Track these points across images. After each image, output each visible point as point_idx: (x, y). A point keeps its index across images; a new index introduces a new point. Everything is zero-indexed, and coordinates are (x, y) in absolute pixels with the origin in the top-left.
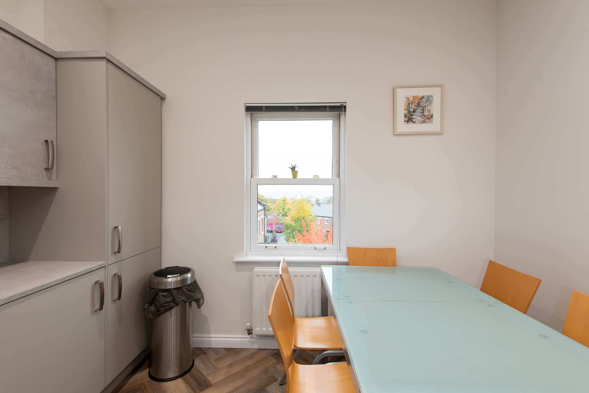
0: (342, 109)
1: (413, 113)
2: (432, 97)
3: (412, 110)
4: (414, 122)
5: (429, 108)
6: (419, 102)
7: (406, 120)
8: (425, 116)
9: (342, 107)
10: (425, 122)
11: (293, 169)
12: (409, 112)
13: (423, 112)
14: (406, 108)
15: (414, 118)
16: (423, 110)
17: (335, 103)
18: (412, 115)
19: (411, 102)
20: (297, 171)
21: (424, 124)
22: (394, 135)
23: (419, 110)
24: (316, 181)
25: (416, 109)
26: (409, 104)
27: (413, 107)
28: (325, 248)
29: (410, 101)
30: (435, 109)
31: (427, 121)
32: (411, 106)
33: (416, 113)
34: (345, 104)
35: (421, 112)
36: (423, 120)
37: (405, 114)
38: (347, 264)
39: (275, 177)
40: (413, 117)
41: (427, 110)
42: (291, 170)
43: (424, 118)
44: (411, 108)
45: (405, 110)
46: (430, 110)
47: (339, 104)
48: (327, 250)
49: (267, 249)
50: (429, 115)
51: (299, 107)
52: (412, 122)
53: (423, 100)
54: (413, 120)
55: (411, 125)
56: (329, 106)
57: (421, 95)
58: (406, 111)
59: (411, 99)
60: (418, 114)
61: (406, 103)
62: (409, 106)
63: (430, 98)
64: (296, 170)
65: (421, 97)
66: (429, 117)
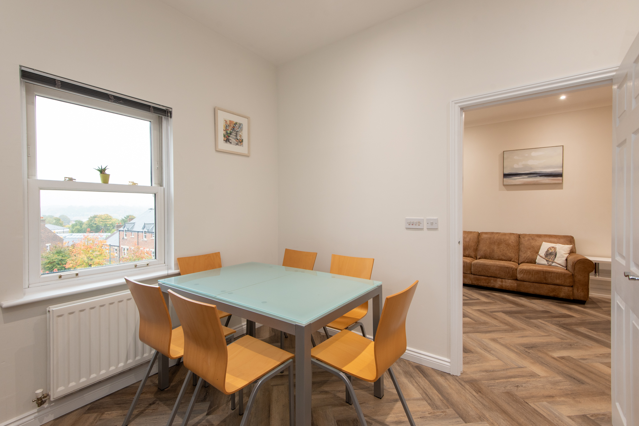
0: (168, 114)
1: (229, 135)
2: (242, 125)
3: (229, 132)
4: (231, 143)
5: (240, 133)
6: (234, 126)
7: (225, 140)
8: (238, 139)
9: (168, 112)
10: (238, 145)
11: (102, 171)
12: (227, 133)
13: (236, 136)
14: (225, 129)
15: (231, 140)
16: (236, 134)
17: (160, 105)
18: (229, 136)
19: (229, 125)
20: (109, 175)
21: (237, 146)
22: (217, 151)
23: (234, 134)
24: (133, 188)
25: (232, 132)
26: (227, 126)
27: (230, 130)
28: (148, 264)
29: (227, 123)
30: (244, 135)
31: (239, 144)
32: (229, 128)
33: (231, 135)
34: (170, 110)
35: (235, 136)
36: (237, 142)
37: (224, 134)
38: (179, 274)
39: (71, 179)
40: (230, 138)
41: (239, 135)
42: (99, 173)
43: (238, 141)
44: (228, 130)
45: (224, 130)
46: (241, 136)
47: (164, 108)
48: (149, 266)
49: (62, 279)
50: (241, 139)
51: (115, 97)
52: (229, 143)
53: (236, 125)
54: (230, 141)
55: (228, 145)
56: (153, 106)
57: (235, 121)
58: (225, 132)
59: (228, 122)
60: (233, 136)
61: (224, 125)
62: (227, 128)
63: (241, 126)
64: (107, 172)
65: (235, 123)
66: (241, 141)
